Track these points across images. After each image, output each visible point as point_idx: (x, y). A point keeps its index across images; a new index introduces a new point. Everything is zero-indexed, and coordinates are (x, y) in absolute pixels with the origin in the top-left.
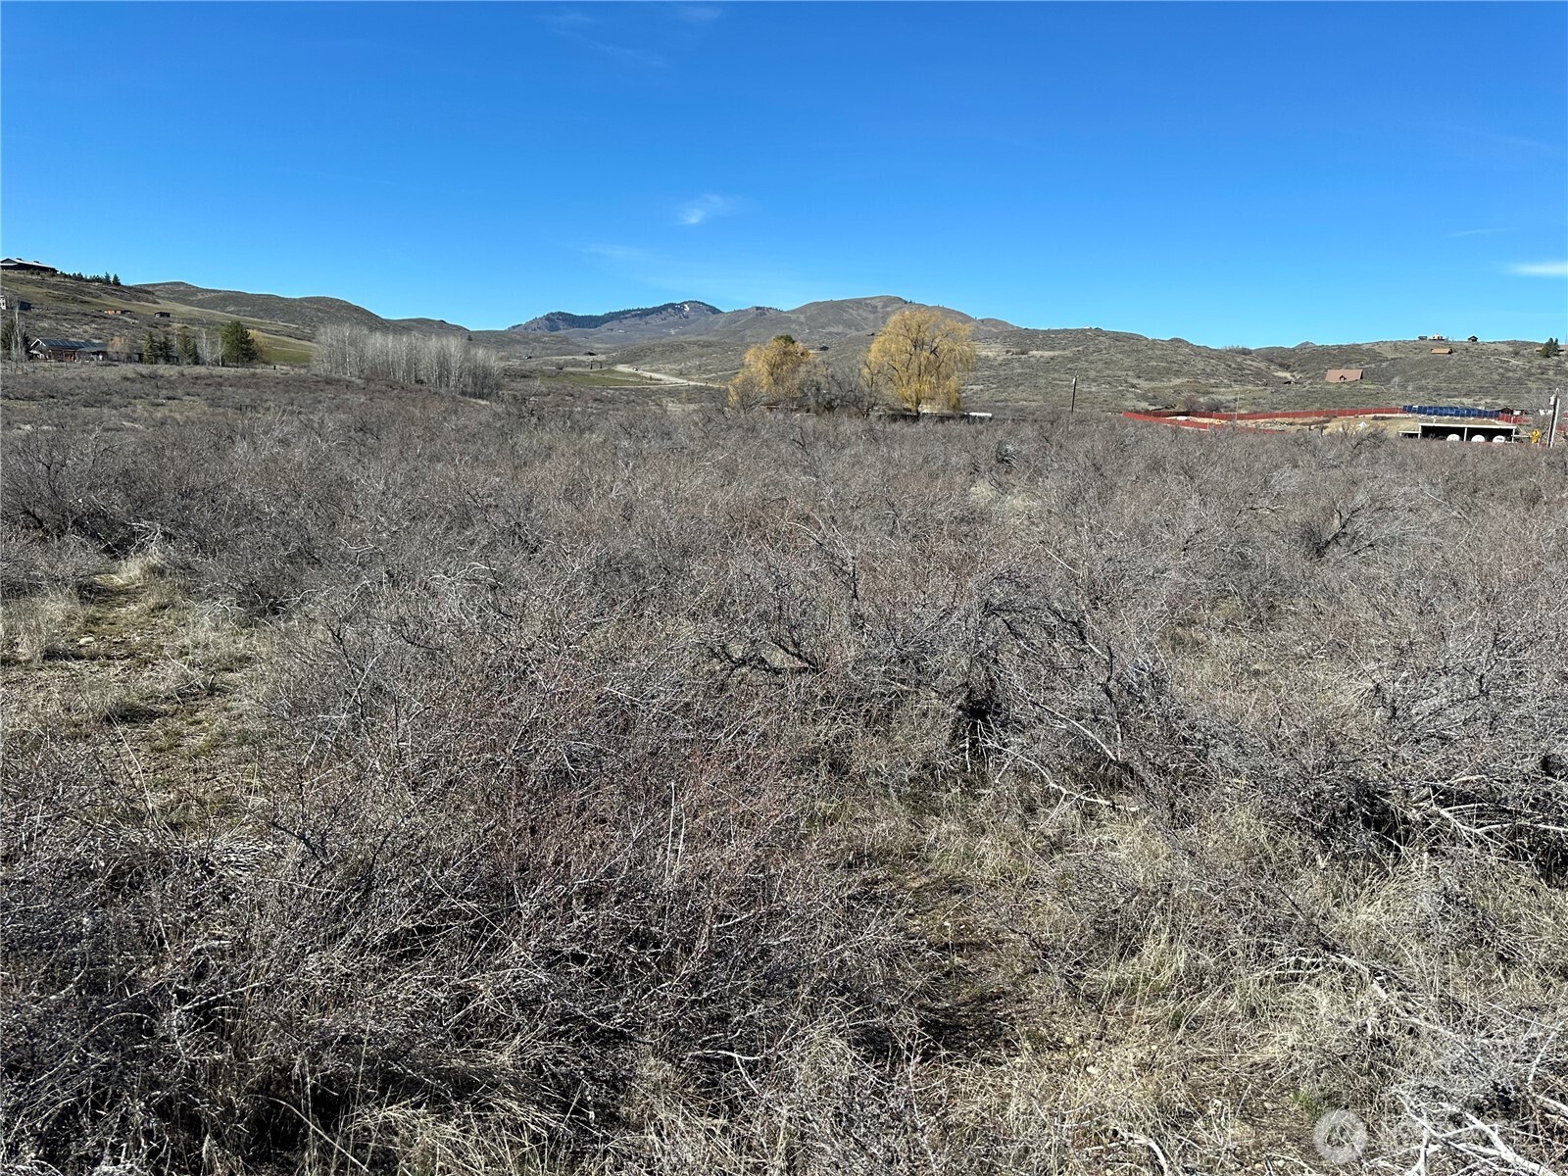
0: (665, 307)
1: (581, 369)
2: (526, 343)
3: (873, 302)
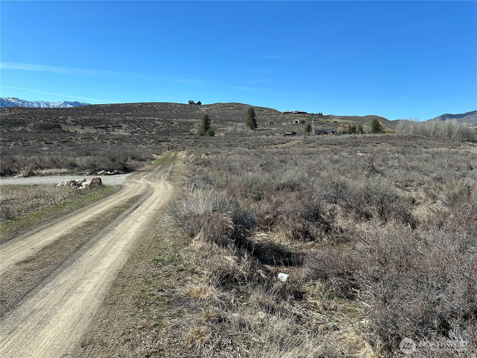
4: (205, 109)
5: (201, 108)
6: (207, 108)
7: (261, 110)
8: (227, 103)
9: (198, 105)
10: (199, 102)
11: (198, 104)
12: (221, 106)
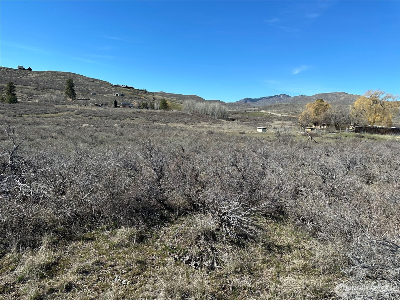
0: (275, 96)
1: (251, 112)
2: (239, 105)
3: (336, 94)
4: (34, 75)
5: (31, 74)
6: (37, 75)
7: (93, 82)
8: (60, 72)
9: (28, 71)
10: (30, 68)
11: (28, 69)
12: (52, 74)
